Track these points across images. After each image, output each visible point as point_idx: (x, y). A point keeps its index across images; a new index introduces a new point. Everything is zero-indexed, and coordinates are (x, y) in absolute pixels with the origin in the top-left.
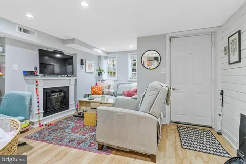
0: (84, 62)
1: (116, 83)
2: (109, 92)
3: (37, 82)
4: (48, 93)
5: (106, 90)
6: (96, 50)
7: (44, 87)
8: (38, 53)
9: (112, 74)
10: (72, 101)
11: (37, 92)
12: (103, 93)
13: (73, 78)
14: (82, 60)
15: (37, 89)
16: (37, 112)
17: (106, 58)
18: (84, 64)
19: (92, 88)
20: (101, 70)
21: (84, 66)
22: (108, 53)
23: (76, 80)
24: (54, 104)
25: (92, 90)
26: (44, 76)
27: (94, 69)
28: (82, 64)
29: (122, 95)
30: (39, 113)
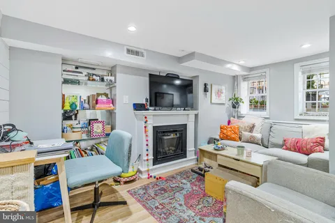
0: (209, 87)
1: (267, 121)
2: (252, 137)
3: (146, 118)
4: (159, 132)
5: (246, 134)
6: (229, 66)
7: (155, 125)
8: (147, 79)
9: (258, 105)
10: (190, 147)
11: (146, 132)
12: (240, 139)
13: (192, 113)
14: (205, 85)
15: (145, 127)
16: (146, 158)
17: (245, 78)
18: (210, 91)
19: (221, 128)
20: (237, 99)
21: (208, 94)
22: (251, 69)
23: (196, 116)
24: (167, 149)
25: (221, 132)
26: (155, 110)
27: (225, 97)
28: (206, 90)
29: (281, 146)
30: (147, 160)
